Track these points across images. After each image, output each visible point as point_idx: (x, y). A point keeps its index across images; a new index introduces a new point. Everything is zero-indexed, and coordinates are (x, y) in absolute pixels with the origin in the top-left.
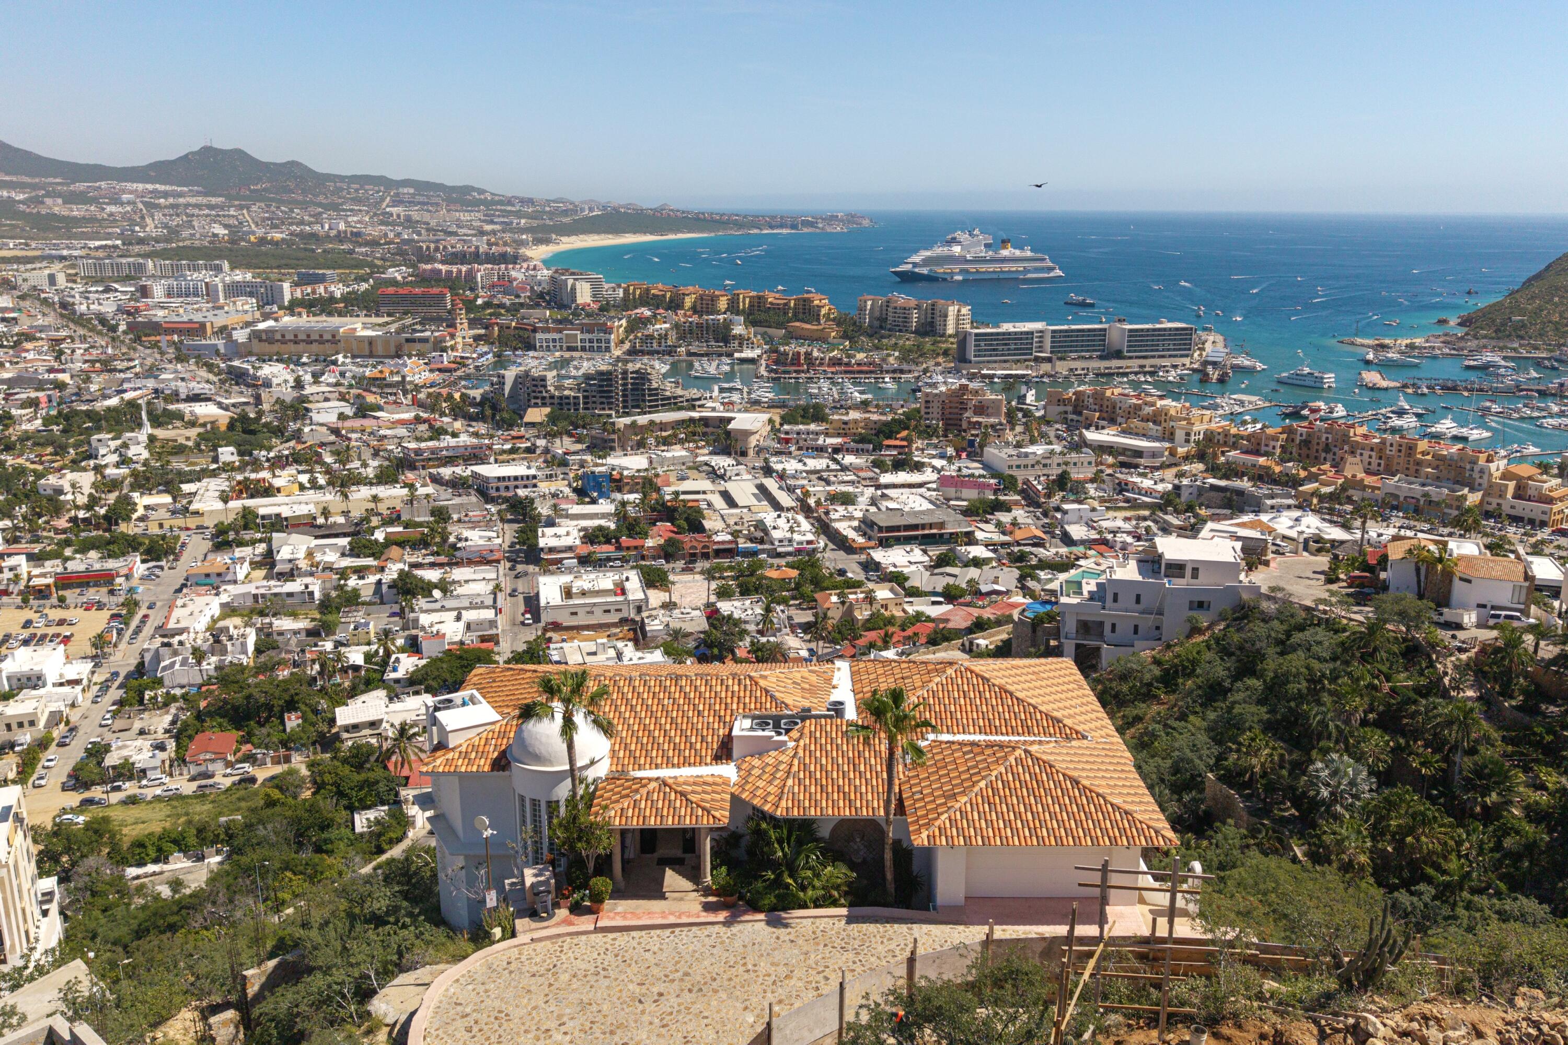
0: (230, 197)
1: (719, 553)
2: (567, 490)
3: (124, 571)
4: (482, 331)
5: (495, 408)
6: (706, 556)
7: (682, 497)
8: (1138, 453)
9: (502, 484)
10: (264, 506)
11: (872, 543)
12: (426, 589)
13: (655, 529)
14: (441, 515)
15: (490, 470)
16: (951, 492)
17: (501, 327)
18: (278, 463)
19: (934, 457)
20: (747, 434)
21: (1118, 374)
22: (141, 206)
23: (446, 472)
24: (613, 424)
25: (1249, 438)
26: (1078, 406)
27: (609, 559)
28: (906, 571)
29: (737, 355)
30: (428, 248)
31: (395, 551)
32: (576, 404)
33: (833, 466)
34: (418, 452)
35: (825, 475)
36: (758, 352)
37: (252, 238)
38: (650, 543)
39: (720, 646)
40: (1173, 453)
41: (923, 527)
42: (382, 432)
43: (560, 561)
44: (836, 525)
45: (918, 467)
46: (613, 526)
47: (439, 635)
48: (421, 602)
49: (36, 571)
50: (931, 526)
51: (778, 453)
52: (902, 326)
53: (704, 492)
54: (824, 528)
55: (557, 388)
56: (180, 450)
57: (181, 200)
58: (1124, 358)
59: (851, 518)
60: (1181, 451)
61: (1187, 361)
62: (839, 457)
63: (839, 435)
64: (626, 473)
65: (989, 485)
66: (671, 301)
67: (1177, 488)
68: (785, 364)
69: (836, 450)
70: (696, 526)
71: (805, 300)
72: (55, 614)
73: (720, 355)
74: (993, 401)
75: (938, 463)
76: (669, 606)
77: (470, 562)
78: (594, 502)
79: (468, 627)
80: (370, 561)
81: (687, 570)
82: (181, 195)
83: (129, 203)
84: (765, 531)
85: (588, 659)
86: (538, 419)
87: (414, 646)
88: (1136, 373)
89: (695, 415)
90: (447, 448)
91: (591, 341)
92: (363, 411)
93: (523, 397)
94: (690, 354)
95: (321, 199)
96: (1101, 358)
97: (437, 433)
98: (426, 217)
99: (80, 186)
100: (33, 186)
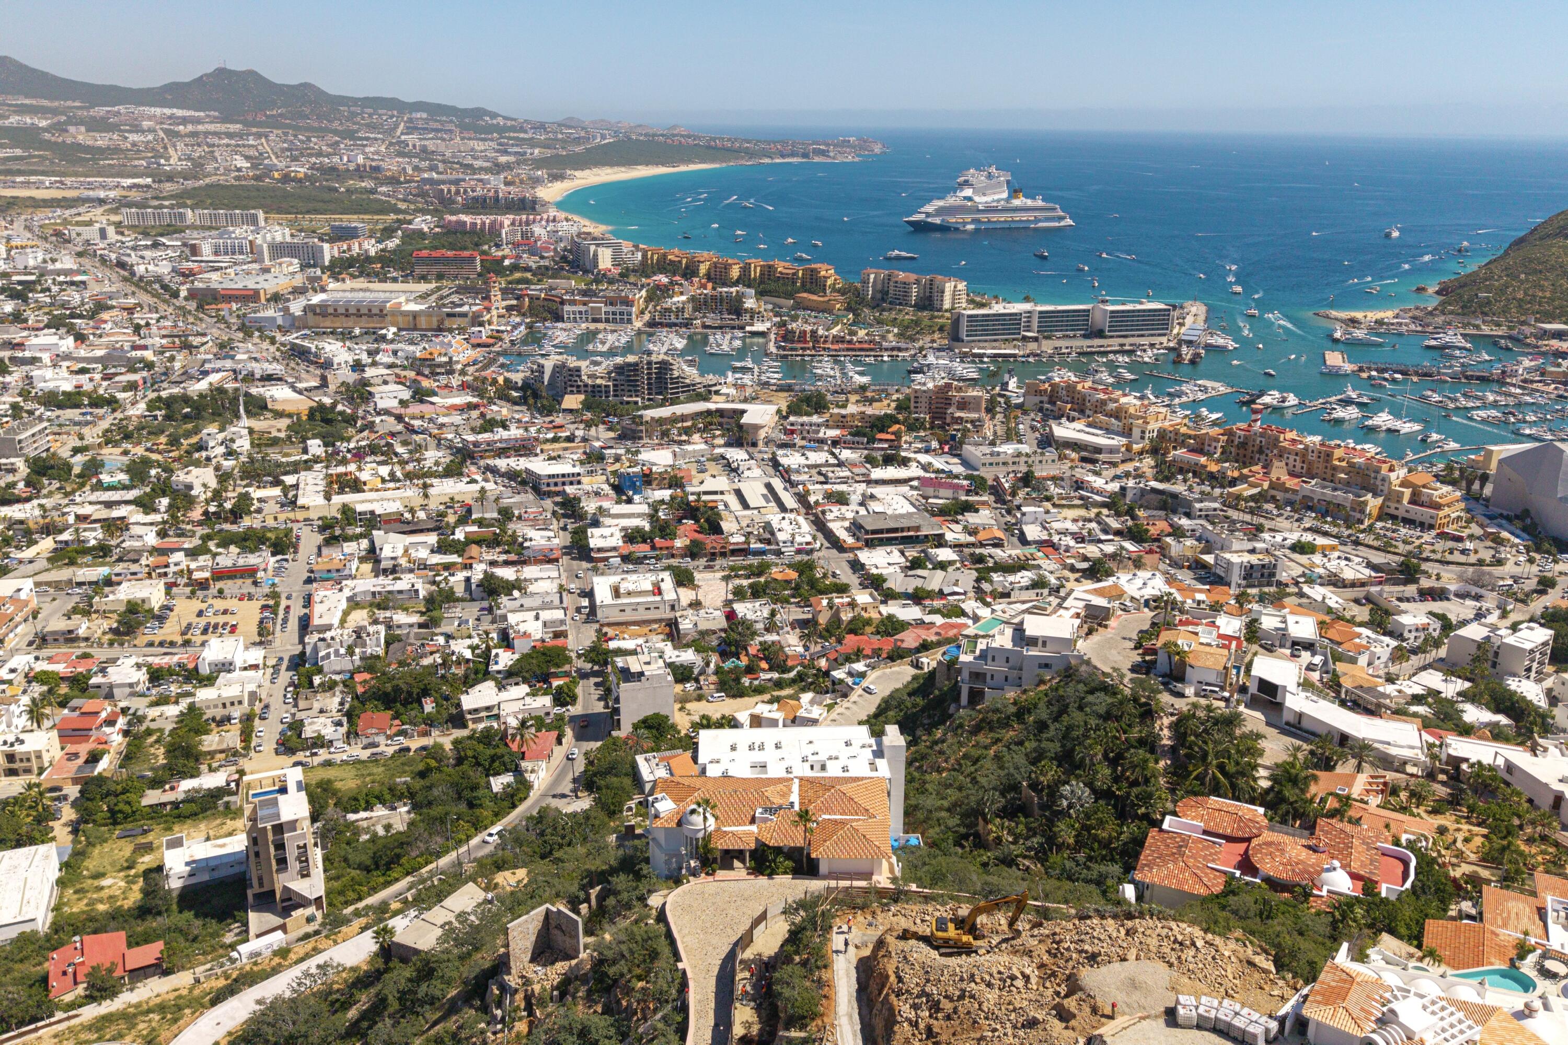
0: (246, 123)
1: (734, 552)
2: (606, 487)
3: (262, 566)
4: (514, 302)
5: (536, 395)
6: (723, 555)
7: (704, 498)
8: (1098, 450)
9: (552, 481)
10: (361, 503)
11: (860, 544)
12: (506, 587)
13: (682, 528)
14: (506, 514)
15: (539, 466)
16: (930, 491)
17: (531, 298)
18: (359, 455)
19: (918, 451)
20: (757, 427)
21: (1099, 353)
22: (162, 134)
23: (502, 464)
24: (641, 416)
25: (1195, 438)
26: (1054, 396)
27: (645, 557)
28: (884, 572)
29: (748, 328)
30: (449, 191)
31: (474, 550)
32: (607, 392)
33: (832, 461)
34: (476, 444)
35: (824, 470)
36: (768, 325)
37: (276, 175)
38: (678, 543)
39: (737, 644)
40: (1129, 449)
41: (902, 530)
42: (441, 420)
43: (606, 559)
44: (831, 525)
45: (905, 462)
46: (647, 527)
47: (526, 635)
48: (504, 600)
49: (193, 565)
50: (909, 529)
51: (783, 446)
52: (901, 300)
53: (722, 493)
54: (820, 525)
55: (589, 376)
56: (275, 442)
57: (200, 128)
58: (1105, 337)
59: (844, 519)
60: (1136, 447)
61: (1164, 340)
62: (837, 451)
63: (838, 427)
64: (654, 469)
65: (962, 486)
66: (687, 267)
67: (1123, 489)
68: (793, 342)
69: (835, 443)
70: (716, 529)
71: (812, 270)
72: (220, 604)
73: (733, 328)
74: (974, 398)
75: (924, 458)
76: (696, 605)
77: (537, 562)
78: (629, 501)
79: (545, 624)
80: (454, 558)
81: (708, 568)
82: (198, 121)
83: (150, 130)
84: (772, 533)
86: (574, 406)
88: (1115, 352)
89: (712, 406)
90: (501, 441)
91: (614, 313)
92: (420, 395)
93: (560, 384)
94: (705, 326)
95: (336, 125)
96: (1085, 336)
97: (489, 425)
98: (442, 148)
99: (100, 111)
100: (55, 112)
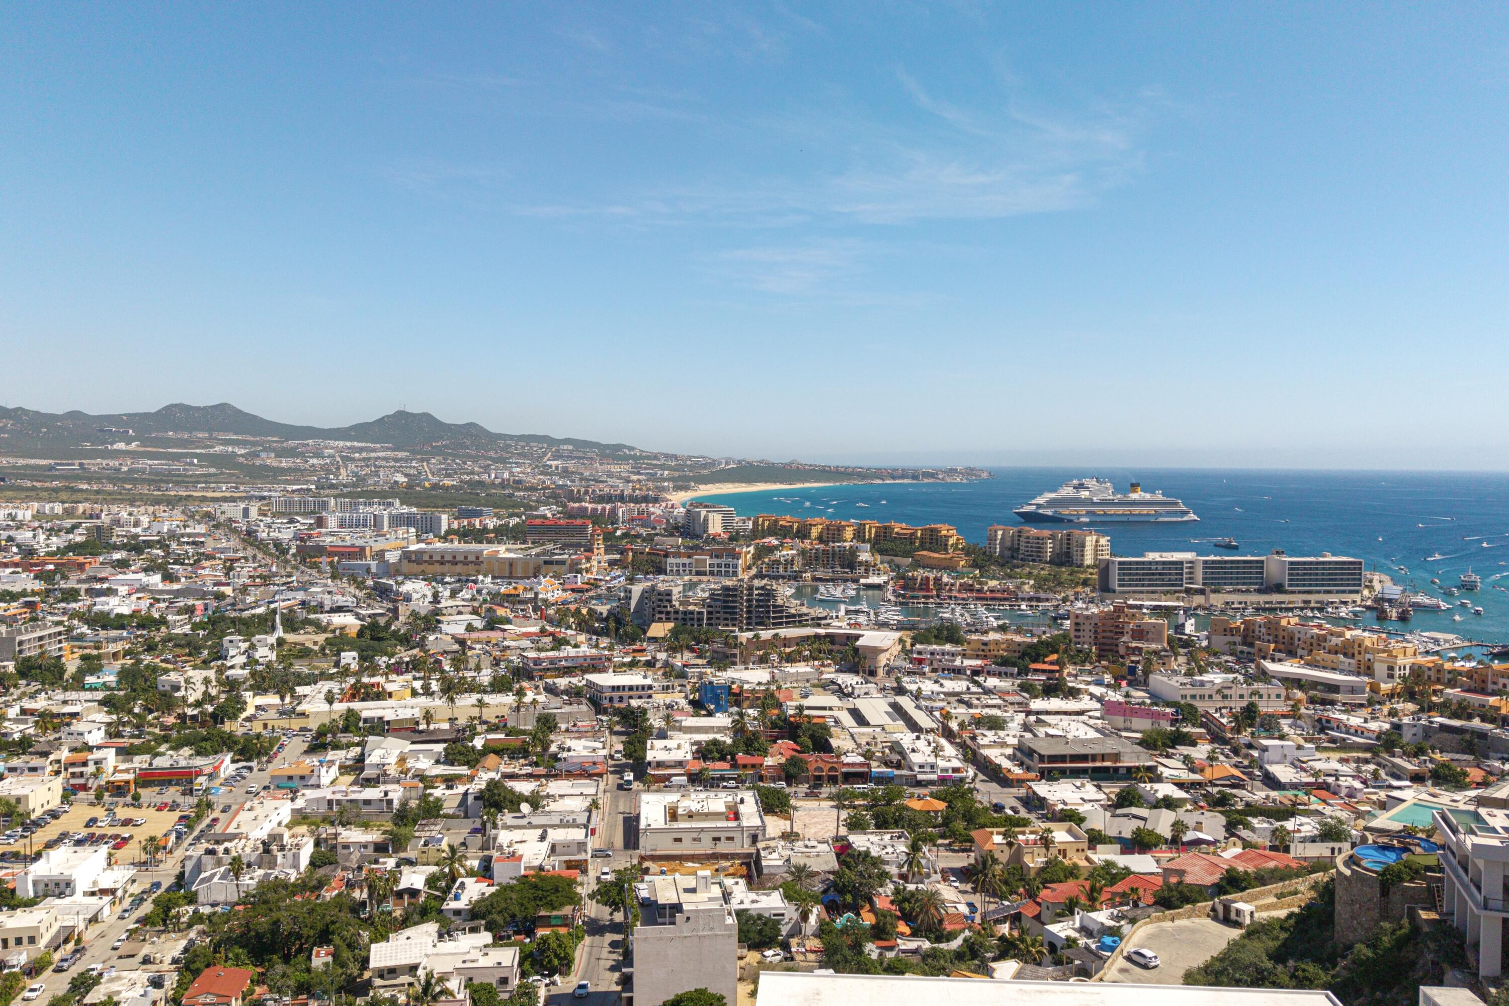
0: (413, 452)
1: (849, 777)
2: (683, 702)
3: (208, 770)
4: (617, 557)
5: (619, 622)
6: (833, 780)
7: (806, 712)
8: (1334, 688)
9: (616, 694)
10: (369, 710)
11: (1032, 775)
12: (514, 802)
13: (776, 746)
14: (547, 723)
15: (606, 679)
16: (1119, 721)
17: (635, 553)
18: (397, 669)
19: (1089, 683)
20: (876, 651)
21: (1281, 609)
22: (338, 459)
23: (562, 682)
24: (736, 637)
25: (1470, 674)
26: (1248, 636)
27: (722, 778)
28: (1080, 809)
29: (862, 581)
30: (579, 491)
31: (492, 759)
32: (700, 620)
33: (974, 689)
34: (537, 661)
35: (966, 697)
36: (885, 578)
37: (427, 484)
38: (769, 761)
39: (856, 892)
40: (1375, 689)
41: (1094, 758)
42: (506, 643)
43: (668, 778)
44: (985, 752)
45: (1073, 693)
46: (729, 741)
47: (514, 857)
48: (507, 817)
49: (123, 766)
50: (1103, 757)
51: (909, 673)
52: (1036, 555)
53: (831, 709)
54: (972, 756)
55: (681, 603)
56: (304, 653)
57: (373, 455)
58: (1286, 592)
59: (1004, 745)
60: (1385, 687)
61: (1357, 597)
62: (981, 679)
63: (978, 657)
64: (746, 687)
65: (1165, 715)
66: (798, 531)
67: (1397, 727)
68: (914, 590)
69: (976, 672)
70: (822, 744)
71: (932, 530)
72: (122, 813)
73: (846, 581)
74: (1154, 626)
75: (1097, 690)
76: (789, 837)
77: (570, 775)
78: (710, 714)
79: (553, 849)
80: (464, 770)
81: (811, 795)
82: (374, 450)
83: (329, 457)
84: (902, 753)
85: (685, 898)
86: (661, 634)
87: (485, 872)
88: (1302, 609)
89: (822, 631)
90: (566, 659)
91: (719, 566)
92: (492, 624)
93: (648, 611)
94: (815, 579)
95: (492, 454)
96: (1260, 591)
97: (559, 643)
98: (581, 469)
99: (292, 443)
100: (254, 444)
